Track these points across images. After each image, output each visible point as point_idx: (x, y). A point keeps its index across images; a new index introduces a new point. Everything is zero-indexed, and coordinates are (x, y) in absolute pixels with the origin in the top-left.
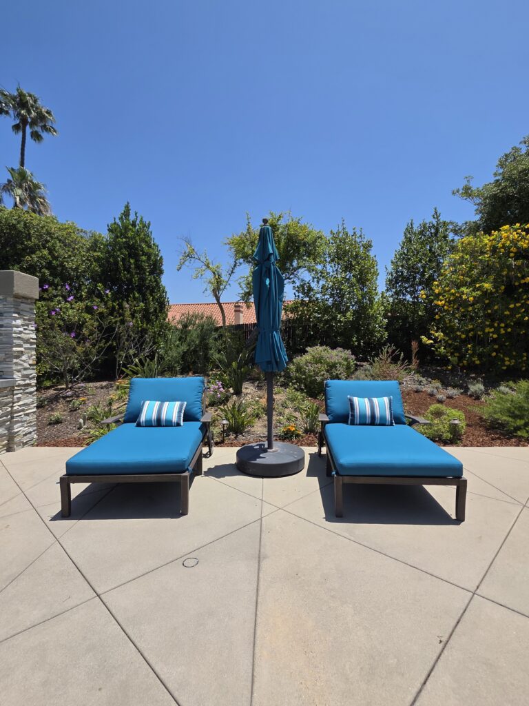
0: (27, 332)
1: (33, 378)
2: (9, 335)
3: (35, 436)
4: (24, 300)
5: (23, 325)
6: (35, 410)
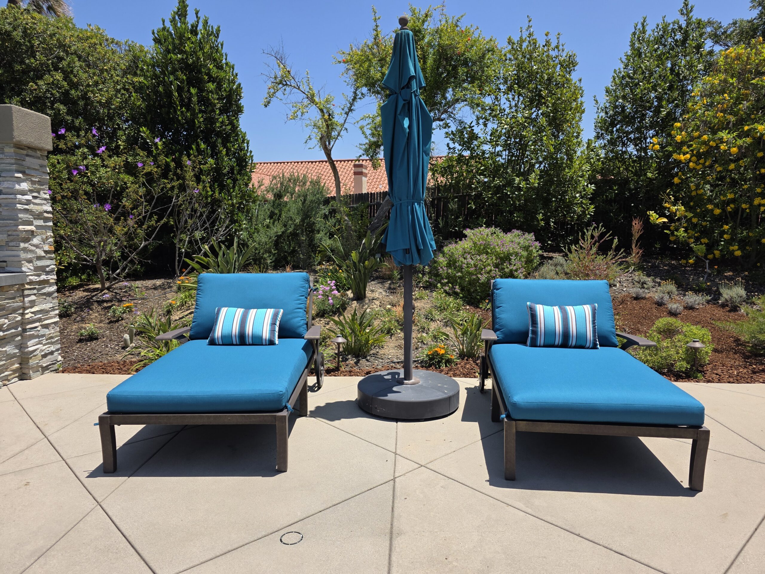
0: (37, 201)
1: (52, 271)
2: (12, 206)
3: (60, 358)
4: (30, 152)
5: (31, 191)
6: (57, 319)
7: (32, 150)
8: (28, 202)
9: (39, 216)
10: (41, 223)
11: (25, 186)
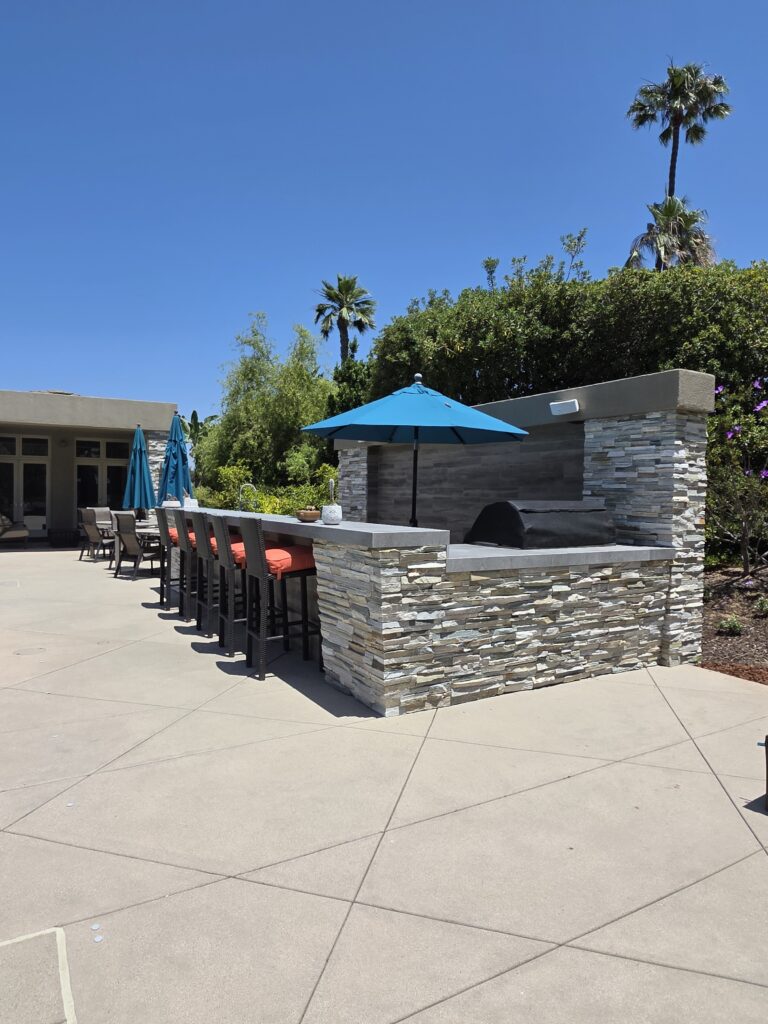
0: (694, 469)
1: (700, 548)
2: (668, 476)
3: (700, 650)
4: (692, 417)
5: (688, 459)
6: (701, 604)
7: (693, 413)
8: (685, 471)
9: (693, 486)
10: (694, 493)
11: (683, 453)
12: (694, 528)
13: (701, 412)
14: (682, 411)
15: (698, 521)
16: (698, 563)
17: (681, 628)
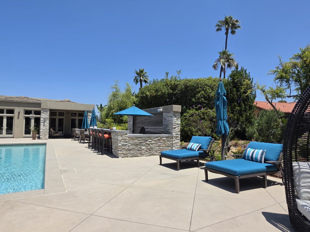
0: (177, 121)
1: (179, 135)
2: (172, 122)
6: (180, 144)
7: (177, 112)
8: (175, 122)
9: (178, 124)
10: (178, 125)
11: (175, 119)
12: (178, 131)
13: (179, 112)
14: (174, 112)
15: (179, 130)
16: (179, 137)
17: (175, 148)
